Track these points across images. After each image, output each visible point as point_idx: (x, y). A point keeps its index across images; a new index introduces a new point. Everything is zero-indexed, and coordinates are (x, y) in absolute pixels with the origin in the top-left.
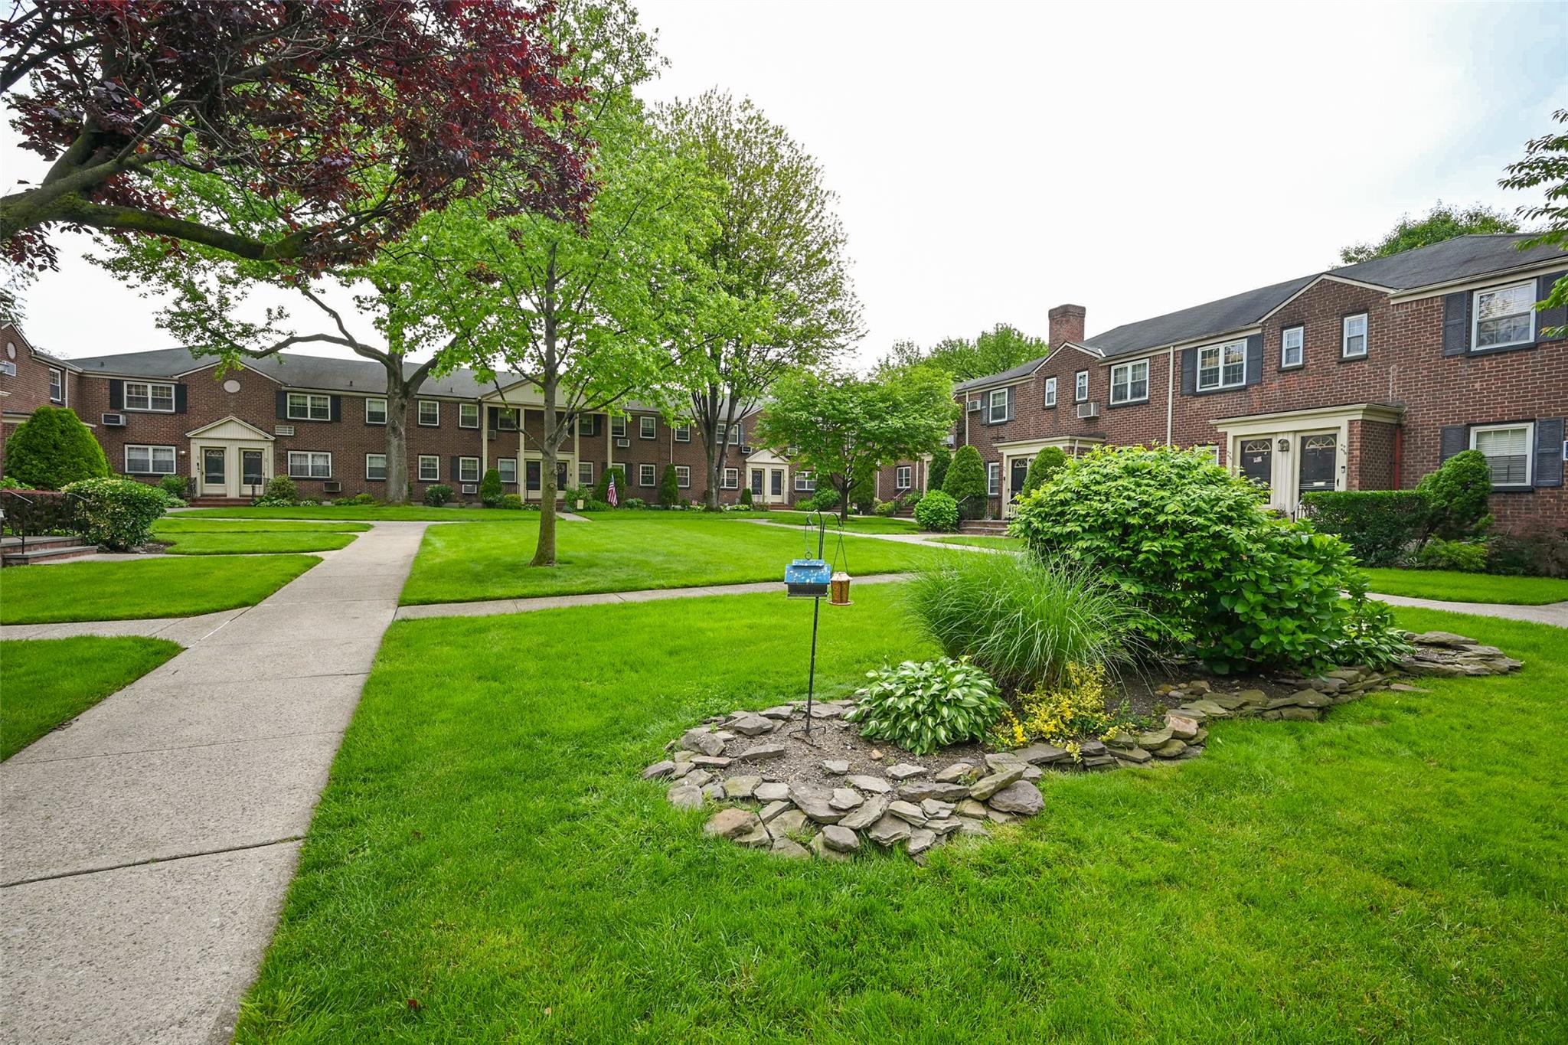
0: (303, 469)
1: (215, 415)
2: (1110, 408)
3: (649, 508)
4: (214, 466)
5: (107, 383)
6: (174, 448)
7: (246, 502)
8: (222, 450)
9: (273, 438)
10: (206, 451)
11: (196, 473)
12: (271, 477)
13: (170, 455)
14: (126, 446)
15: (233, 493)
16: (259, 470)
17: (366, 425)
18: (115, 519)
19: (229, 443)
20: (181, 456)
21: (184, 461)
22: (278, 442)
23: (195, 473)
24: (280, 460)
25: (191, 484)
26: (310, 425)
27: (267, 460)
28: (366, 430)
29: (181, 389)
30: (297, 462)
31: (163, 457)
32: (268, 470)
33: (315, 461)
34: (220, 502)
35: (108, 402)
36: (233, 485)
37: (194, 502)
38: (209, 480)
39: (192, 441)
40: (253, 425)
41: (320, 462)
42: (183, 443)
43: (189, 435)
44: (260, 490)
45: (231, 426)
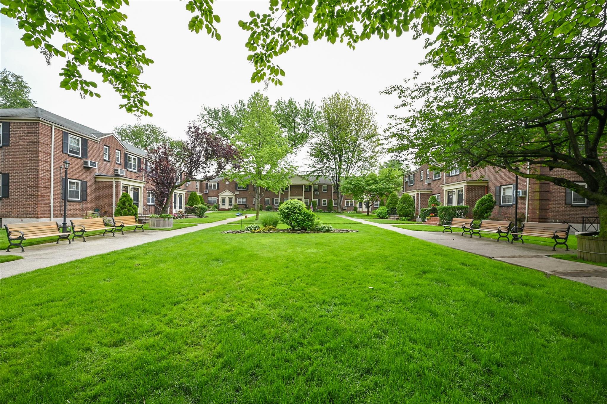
0: (240, 202)
1: (224, 190)
2: (433, 181)
3: (325, 212)
4: (223, 201)
6: (216, 198)
7: (229, 210)
8: (225, 198)
10: (222, 198)
11: (220, 203)
15: (227, 208)
16: (231, 202)
18: (200, 212)
19: (226, 196)
21: (218, 200)
22: (236, 195)
24: (236, 200)
25: (219, 205)
26: (242, 191)
27: (233, 200)
29: (218, 184)
30: (239, 200)
31: (214, 200)
32: (233, 203)
33: (242, 200)
34: (224, 210)
35: (205, 188)
36: (227, 206)
37: (219, 210)
38: (223, 205)
39: (220, 196)
40: (231, 192)
41: (244, 200)
42: (218, 196)
43: (219, 194)
44: (232, 207)
45: (227, 192)
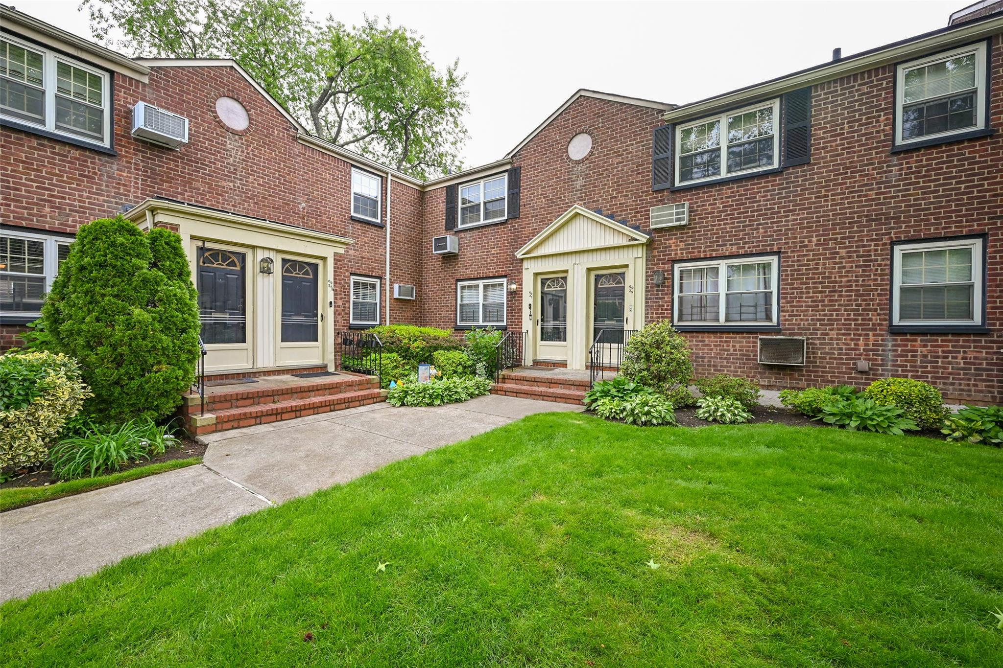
0: (705, 304)
4: (553, 308)
5: (445, 193)
9: (643, 238)
12: (640, 326)
13: (500, 297)
14: (459, 284)
16: (617, 312)
17: (900, 151)
19: (574, 259)
20: (512, 293)
21: (514, 304)
22: (655, 245)
23: (528, 325)
24: (659, 286)
26: (726, 191)
27: (633, 289)
28: (897, 169)
30: (694, 288)
32: (635, 312)
35: (444, 222)
36: (578, 345)
38: (546, 335)
40: (611, 216)
41: (749, 284)
42: (513, 270)
43: (519, 255)
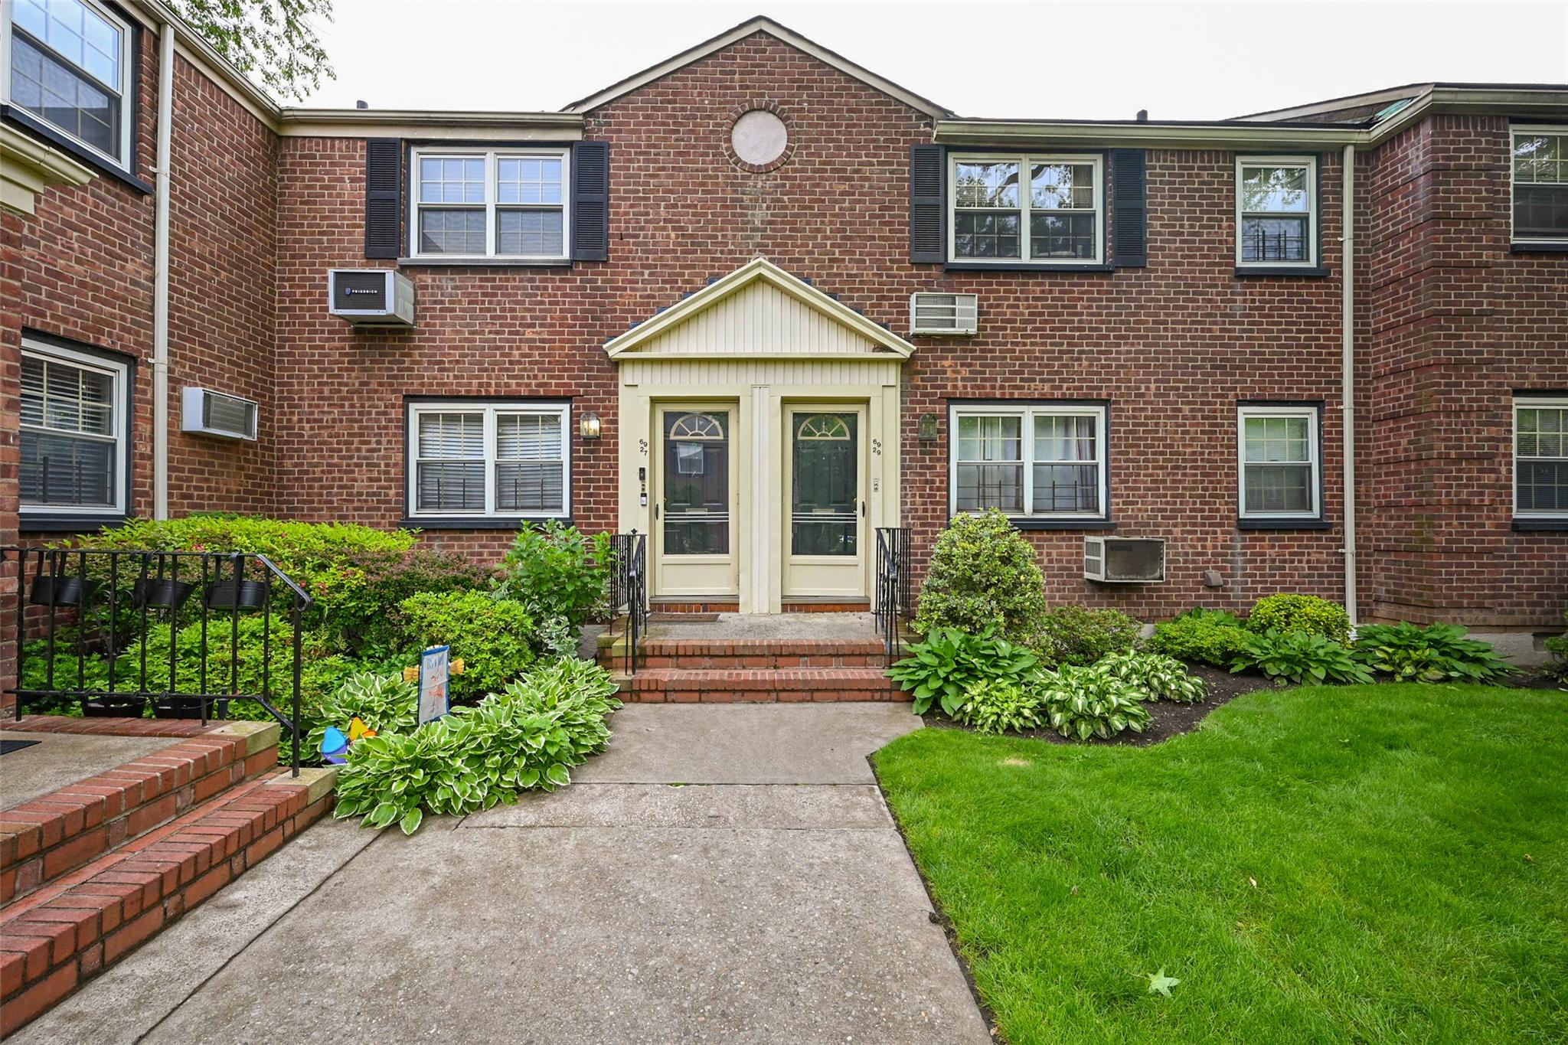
0: (999, 481)
4: (696, 481)
5: (360, 155)
6: (564, 410)
8: (721, 411)
9: (903, 351)
10: (670, 418)
13: (553, 442)
14: (415, 409)
16: (845, 495)
17: (1242, 275)
19: (749, 376)
20: (587, 440)
21: (595, 464)
22: (919, 364)
24: (925, 445)
28: (1241, 299)
30: (983, 454)
31: (529, 448)
32: (879, 491)
33: (1046, 448)
35: (359, 234)
39: (626, 376)
40: (836, 295)
42: (597, 388)
43: (615, 349)
45: (762, 302)
